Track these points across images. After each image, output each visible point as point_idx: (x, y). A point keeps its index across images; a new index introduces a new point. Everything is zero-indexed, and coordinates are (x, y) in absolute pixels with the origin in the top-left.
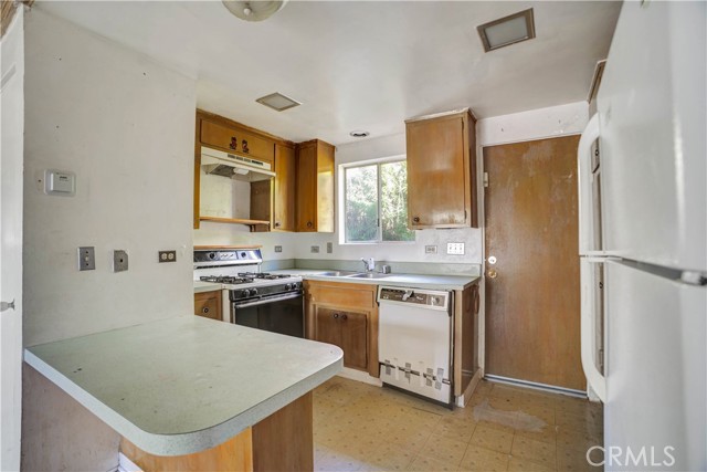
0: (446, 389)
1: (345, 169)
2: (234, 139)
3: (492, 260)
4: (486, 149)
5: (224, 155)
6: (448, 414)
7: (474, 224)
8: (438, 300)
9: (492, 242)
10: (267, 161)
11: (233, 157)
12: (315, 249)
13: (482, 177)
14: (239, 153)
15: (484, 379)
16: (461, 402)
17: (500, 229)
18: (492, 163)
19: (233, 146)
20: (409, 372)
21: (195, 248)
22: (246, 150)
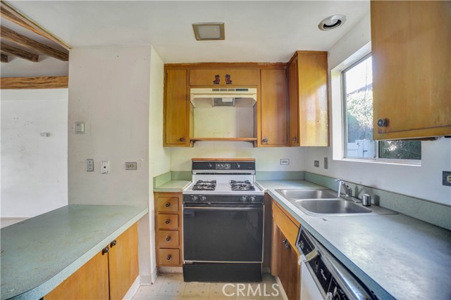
1: (343, 72)
2: (217, 76)
5: (210, 90)
10: (252, 86)
11: (218, 90)
12: (317, 163)
14: (223, 86)
19: (217, 82)
21: (193, 159)
22: (229, 82)
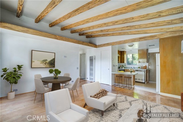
0: (144, 81)
3: (149, 67)
4: (149, 53)
6: (144, 84)
7: (147, 63)
8: (143, 71)
9: (149, 65)
13: (148, 56)
15: (148, 82)
16: (146, 83)
17: (150, 63)
18: (150, 55)
20: (139, 79)
